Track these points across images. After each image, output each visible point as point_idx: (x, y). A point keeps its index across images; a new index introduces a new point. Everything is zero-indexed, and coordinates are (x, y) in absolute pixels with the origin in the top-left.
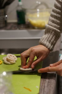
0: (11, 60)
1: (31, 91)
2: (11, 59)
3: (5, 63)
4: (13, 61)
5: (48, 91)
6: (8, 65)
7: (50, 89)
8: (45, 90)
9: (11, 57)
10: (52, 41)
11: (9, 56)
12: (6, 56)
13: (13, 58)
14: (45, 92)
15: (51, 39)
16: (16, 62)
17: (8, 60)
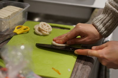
0: (44, 31)
1: (60, 74)
2: (43, 29)
3: (35, 33)
4: (47, 32)
5: (81, 75)
6: (38, 36)
7: (83, 74)
8: (77, 74)
9: (44, 26)
10: (107, 24)
11: (42, 25)
12: (39, 24)
13: (47, 28)
14: (77, 76)
15: (107, 22)
16: (50, 34)
17: (40, 30)
